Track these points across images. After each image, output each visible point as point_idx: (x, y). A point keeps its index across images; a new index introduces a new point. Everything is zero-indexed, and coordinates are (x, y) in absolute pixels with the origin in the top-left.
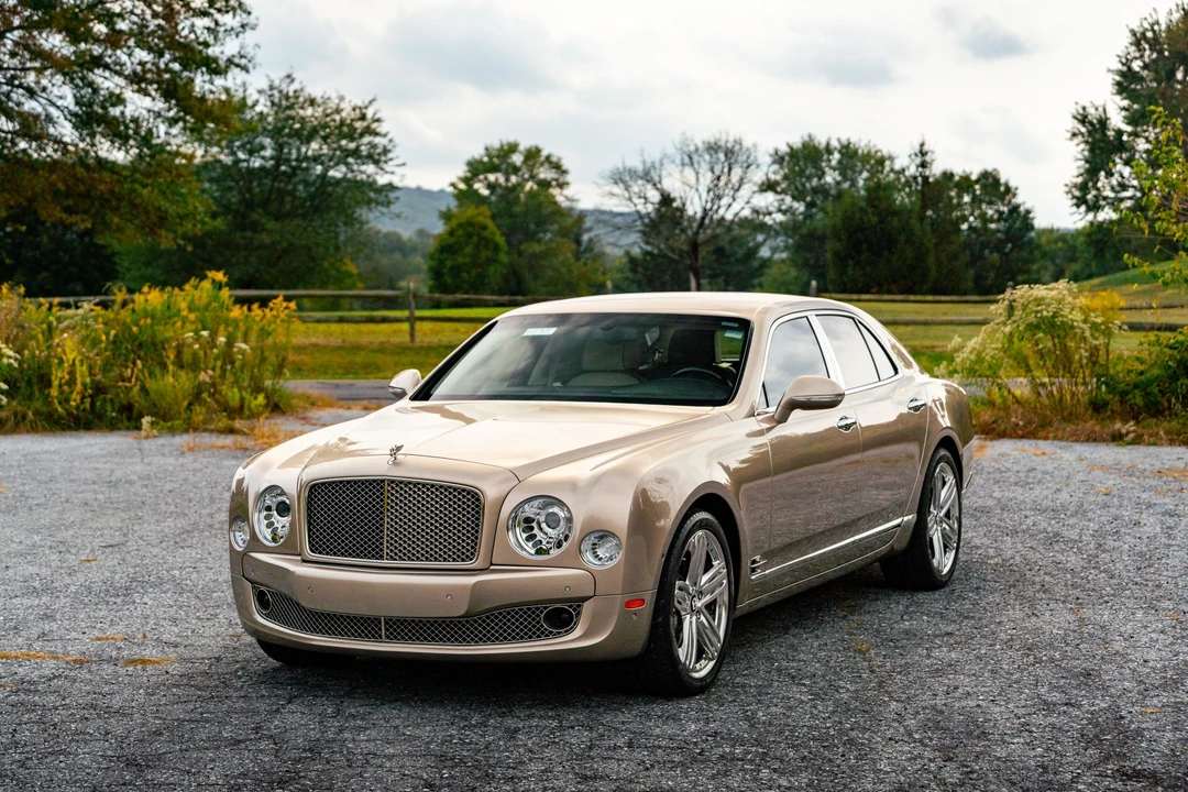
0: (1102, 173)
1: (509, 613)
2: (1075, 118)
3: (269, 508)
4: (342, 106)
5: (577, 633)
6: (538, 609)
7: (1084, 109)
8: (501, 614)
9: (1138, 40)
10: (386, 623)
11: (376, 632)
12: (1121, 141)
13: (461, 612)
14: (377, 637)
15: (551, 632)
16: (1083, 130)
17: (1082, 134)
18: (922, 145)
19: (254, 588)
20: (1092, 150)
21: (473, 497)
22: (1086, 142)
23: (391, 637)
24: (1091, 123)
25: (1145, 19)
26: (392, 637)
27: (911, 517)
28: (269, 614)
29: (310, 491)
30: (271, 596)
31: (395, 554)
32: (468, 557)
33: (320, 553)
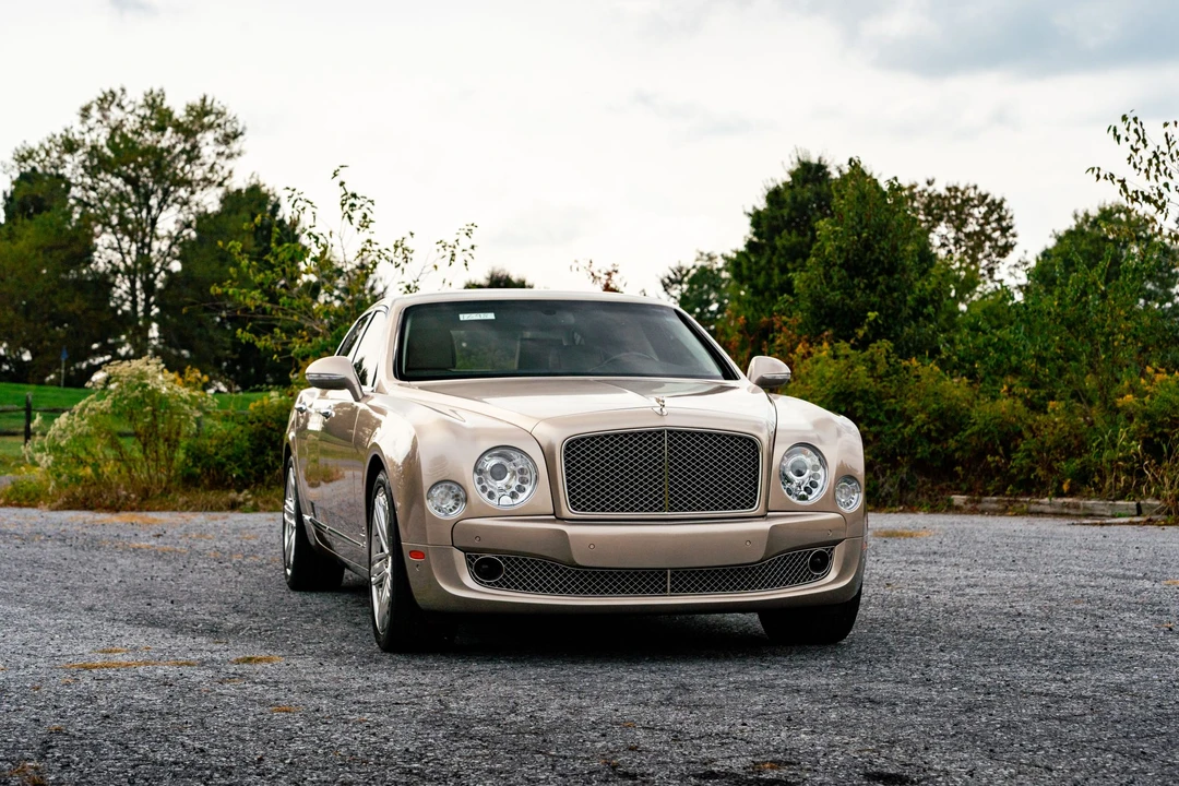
3: (482, 472)
5: (833, 575)
6: (806, 553)
10: (672, 576)
11: (660, 587)
13: (759, 556)
15: (813, 576)
19: (467, 557)
21: (749, 445)
23: (678, 589)
28: (497, 583)
29: (567, 448)
30: (505, 562)
31: (676, 505)
32: (747, 504)
33: (584, 510)
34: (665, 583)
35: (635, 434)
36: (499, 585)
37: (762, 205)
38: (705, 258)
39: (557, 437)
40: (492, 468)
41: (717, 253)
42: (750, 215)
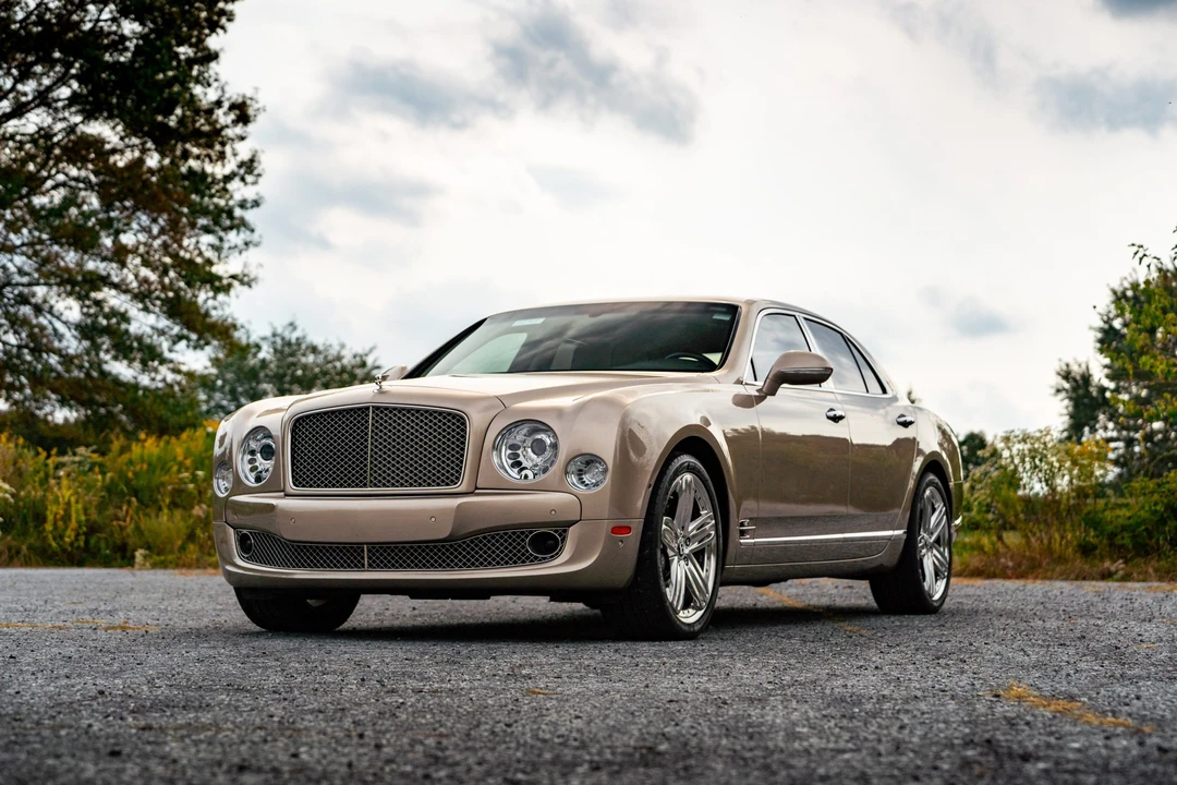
0: (1087, 429)
1: (493, 537)
2: (1059, 374)
3: (253, 453)
4: (343, 353)
5: (565, 555)
6: (523, 533)
7: (1068, 365)
8: (485, 538)
9: (1119, 298)
10: (369, 551)
11: (359, 562)
12: (1104, 398)
13: (445, 534)
14: (359, 566)
15: (536, 558)
16: (1067, 386)
17: (1066, 390)
18: (910, 394)
19: (236, 533)
20: (1076, 406)
21: (458, 421)
22: (1071, 399)
23: (373, 566)
24: (1075, 380)
25: (1126, 278)
26: (375, 564)
27: (900, 532)
29: (295, 427)
30: (254, 538)
31: (380, 481)
32: (452, 481)
33: (303, 486)
34: (363, 558)
36: (251, 559)
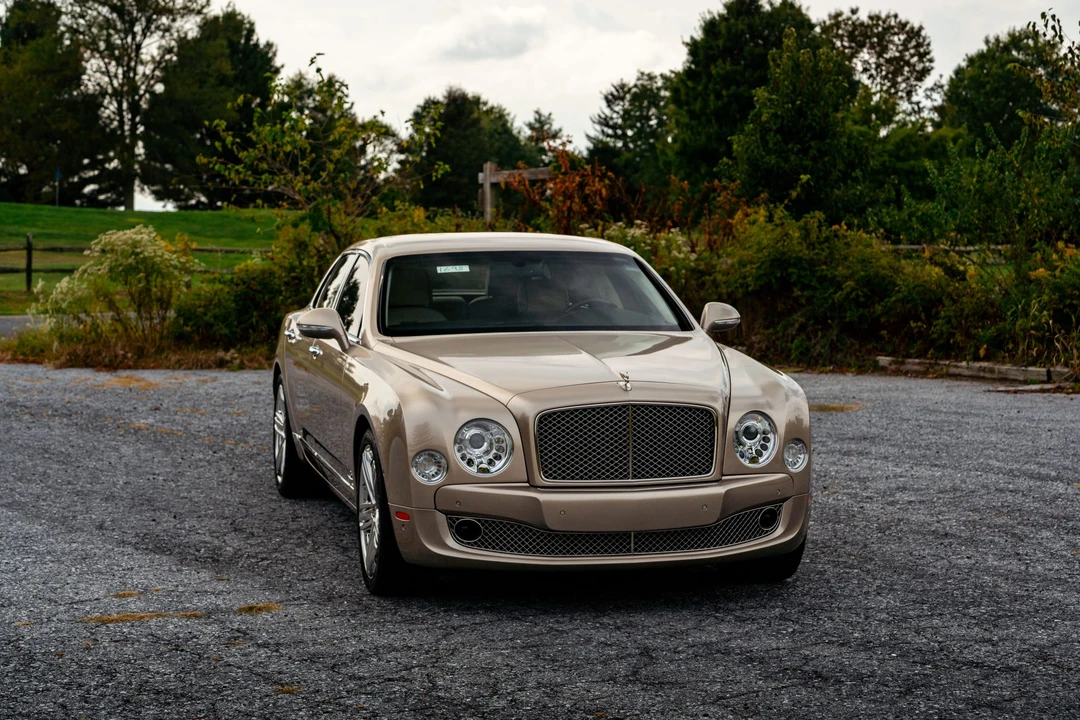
5: (780, 531)
6: (757, 511)
10: (635, 537)
11: (625, 547)
13: (714, 519)
14: (625, 552)
15: (763, 532)
19: (448, 519)
21: (705, 415)
23: (639, 550)
26: (641, 549)
28: (476, 543)
29: (540, 421)
30: (483, 525)
31: (639, 473)
32: (704, 470)
33: (555, 478)
34: (629, 543)
35: (602, 409)
36: (477, 545)
37: (699, 35)
38: (645, 77)
39: (530, 409)
40: (472, 437)
41: (657, 72)
42: (687, 44)
